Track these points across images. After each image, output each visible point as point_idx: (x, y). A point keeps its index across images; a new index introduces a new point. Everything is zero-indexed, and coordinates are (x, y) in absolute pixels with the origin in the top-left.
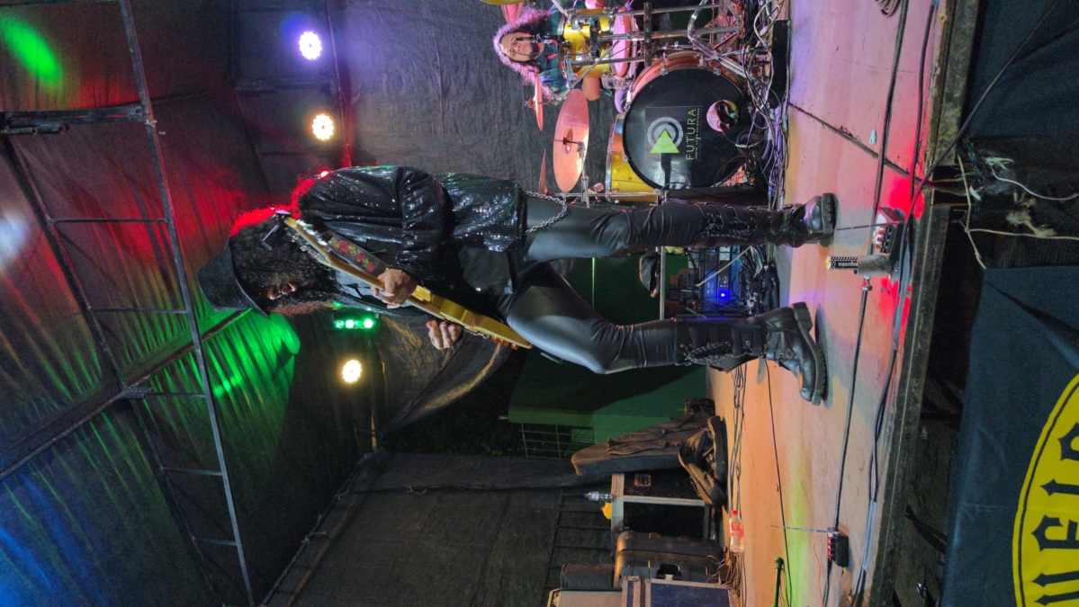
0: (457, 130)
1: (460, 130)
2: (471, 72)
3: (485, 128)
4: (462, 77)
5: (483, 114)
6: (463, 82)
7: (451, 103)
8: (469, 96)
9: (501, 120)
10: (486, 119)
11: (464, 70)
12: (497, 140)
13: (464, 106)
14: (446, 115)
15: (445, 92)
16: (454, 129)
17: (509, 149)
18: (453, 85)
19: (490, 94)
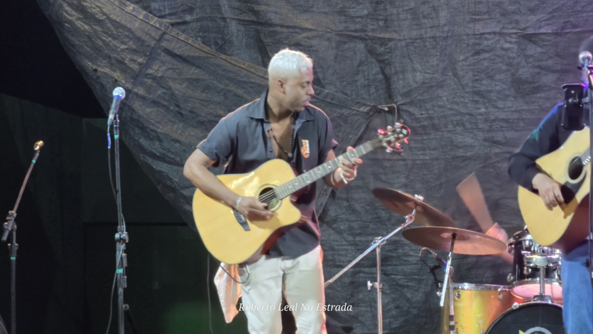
0: (477, 53)
1: (476, 57)
2: (556, 76)
3: (478, 93)
4: (550, 62)
5: (499, 92)
6: (543, 63)
7: (515, 46)
8: (525, 72)
9: (492, 117)
10: (493, 96)
11: (559, 67)
12: (463, 110)
13: (509, 65)
14: (497, 38)
15: (530, 38)
16: (478, 47)
17: (450, 127)
18: (539, 50)
19: (527, 103)
